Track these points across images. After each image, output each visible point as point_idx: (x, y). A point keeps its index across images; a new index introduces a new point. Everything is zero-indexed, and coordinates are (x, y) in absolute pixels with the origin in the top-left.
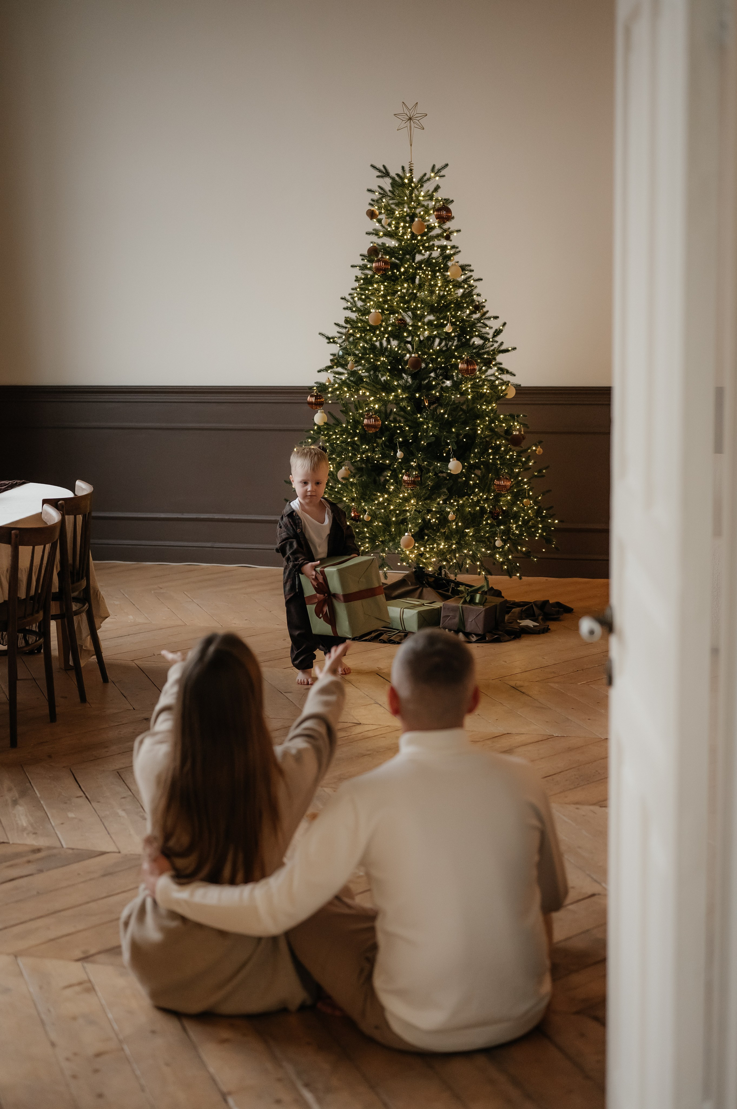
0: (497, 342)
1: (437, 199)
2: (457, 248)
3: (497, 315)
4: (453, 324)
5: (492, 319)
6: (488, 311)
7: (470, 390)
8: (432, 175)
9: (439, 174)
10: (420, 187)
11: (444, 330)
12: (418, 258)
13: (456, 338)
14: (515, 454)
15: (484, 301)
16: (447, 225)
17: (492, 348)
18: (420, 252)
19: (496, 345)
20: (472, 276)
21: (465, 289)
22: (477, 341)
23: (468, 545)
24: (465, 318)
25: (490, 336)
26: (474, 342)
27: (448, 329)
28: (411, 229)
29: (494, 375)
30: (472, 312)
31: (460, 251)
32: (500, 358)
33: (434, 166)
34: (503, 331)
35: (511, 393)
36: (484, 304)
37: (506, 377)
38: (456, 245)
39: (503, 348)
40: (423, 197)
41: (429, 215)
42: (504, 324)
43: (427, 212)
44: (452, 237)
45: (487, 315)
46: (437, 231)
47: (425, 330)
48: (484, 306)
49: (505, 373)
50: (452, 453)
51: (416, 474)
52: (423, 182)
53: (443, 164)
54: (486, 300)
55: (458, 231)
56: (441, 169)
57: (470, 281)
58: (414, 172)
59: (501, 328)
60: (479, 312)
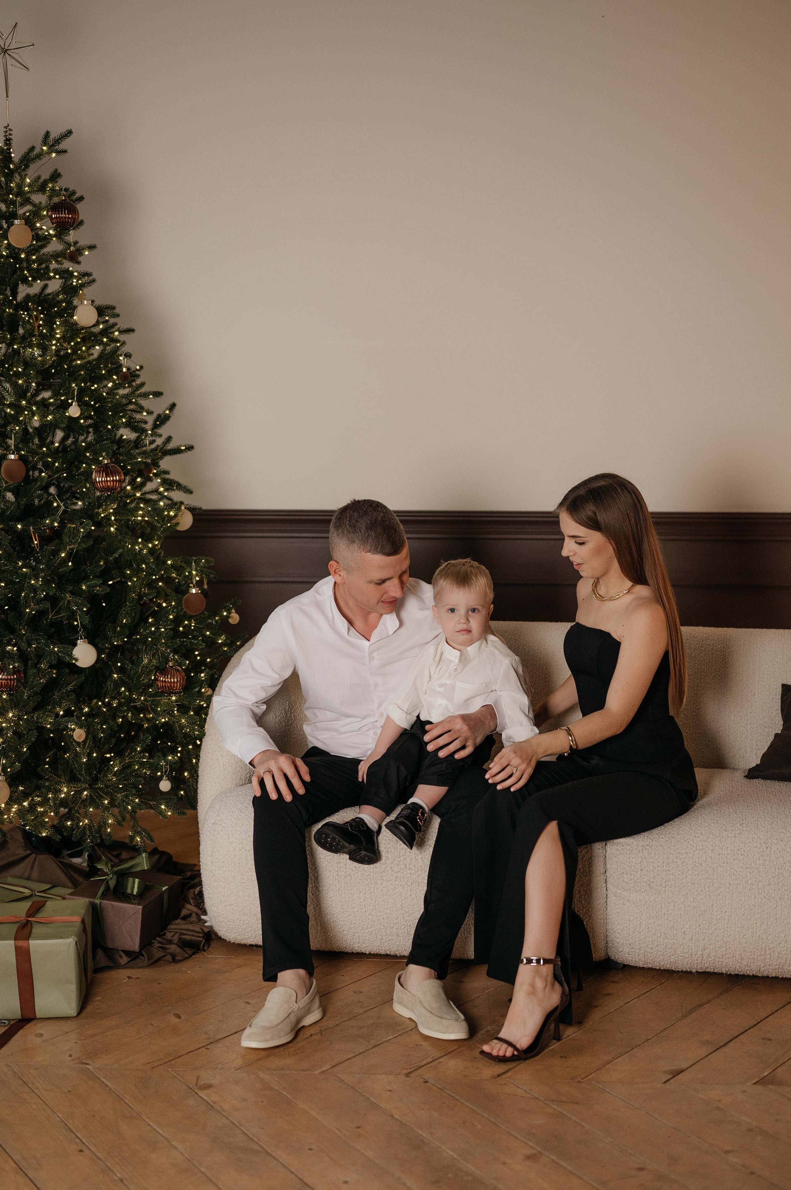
0: (160, 436)
1: (53, 190)
2: (88, 274)
3: (159, 390)
4: (82, 404)
5: (151, 396)
6: (143, 384)
7: (113, 518)
8: (45, 148)
9: (57, 147)
10: (24, 170)
11: (67, 414)
12: (23, 291)
13: (91, 430)
14: (193, 624)
15: (138, 367)
16: (72, 236)
17: (153, 446)
18: (25, 280)
19: (159, 441)
20: (116, 324)
21: (106, 345)
22: (127, 434)
23: (110, 791)
24: (104, 394)
25: (149, 426)
26: (122, 436)
27: (74, 411)
28: (7, 239)
29: (156, 491)
30: (116, 387)
31: (94, 281)
32: (165, 463)
33: (47, 134)
34: (171, 419)
35: (186, 521)
36: (137, 372)
37: (177, 495)
38: (89, 270)
39: (171, 446)
40: (30, 186)
41: (41, 218)
42: (172, 407)
43: (36, 214)
44: (80, 259)
45: (143, 390)
46: (55, 246)
47: (33, 414)
48: (138, 376)
49: (175, 488)
50: (80, 631)
51: (14, 667)
52: (30, 162)
53: (63, 130)
54: (141, 367)
55: (91, 247)
56: (59, 139)
57: (113, 333)
58: (14, 143)
59: (167, 412)
60: (129, 387)
